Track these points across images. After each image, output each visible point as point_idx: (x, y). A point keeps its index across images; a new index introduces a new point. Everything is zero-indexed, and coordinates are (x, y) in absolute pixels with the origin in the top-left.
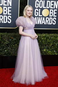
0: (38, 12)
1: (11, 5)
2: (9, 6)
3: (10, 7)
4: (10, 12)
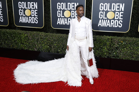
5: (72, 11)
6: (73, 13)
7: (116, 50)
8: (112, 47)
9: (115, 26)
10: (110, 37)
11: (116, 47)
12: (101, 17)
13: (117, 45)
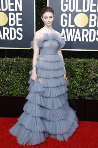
0: (67, 19)
1: (21, 10)
2: (18, 11)
3: (20, 12)
4: (20, 22)
5: (10, 14)
6: (12, 16)
7: (93, 83)
8: (86, 78)
9: (90, 41)
10: (81, 60)
11: (94, 77)
12: (64, 23)
13: (94, 74)
